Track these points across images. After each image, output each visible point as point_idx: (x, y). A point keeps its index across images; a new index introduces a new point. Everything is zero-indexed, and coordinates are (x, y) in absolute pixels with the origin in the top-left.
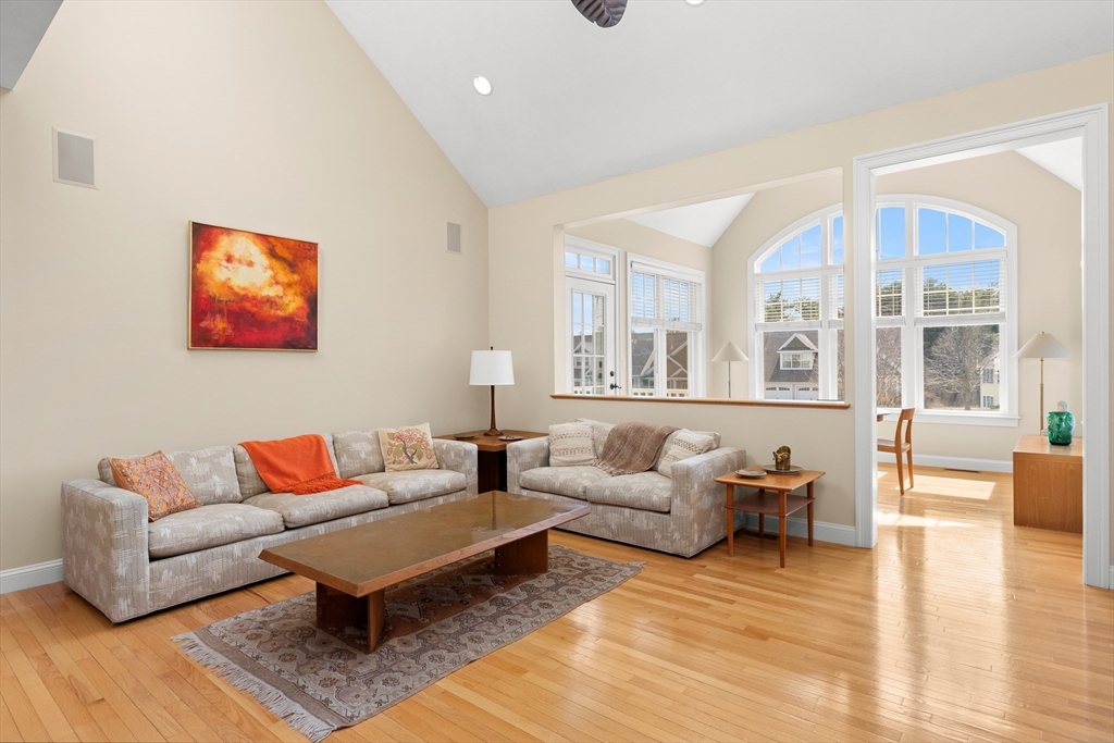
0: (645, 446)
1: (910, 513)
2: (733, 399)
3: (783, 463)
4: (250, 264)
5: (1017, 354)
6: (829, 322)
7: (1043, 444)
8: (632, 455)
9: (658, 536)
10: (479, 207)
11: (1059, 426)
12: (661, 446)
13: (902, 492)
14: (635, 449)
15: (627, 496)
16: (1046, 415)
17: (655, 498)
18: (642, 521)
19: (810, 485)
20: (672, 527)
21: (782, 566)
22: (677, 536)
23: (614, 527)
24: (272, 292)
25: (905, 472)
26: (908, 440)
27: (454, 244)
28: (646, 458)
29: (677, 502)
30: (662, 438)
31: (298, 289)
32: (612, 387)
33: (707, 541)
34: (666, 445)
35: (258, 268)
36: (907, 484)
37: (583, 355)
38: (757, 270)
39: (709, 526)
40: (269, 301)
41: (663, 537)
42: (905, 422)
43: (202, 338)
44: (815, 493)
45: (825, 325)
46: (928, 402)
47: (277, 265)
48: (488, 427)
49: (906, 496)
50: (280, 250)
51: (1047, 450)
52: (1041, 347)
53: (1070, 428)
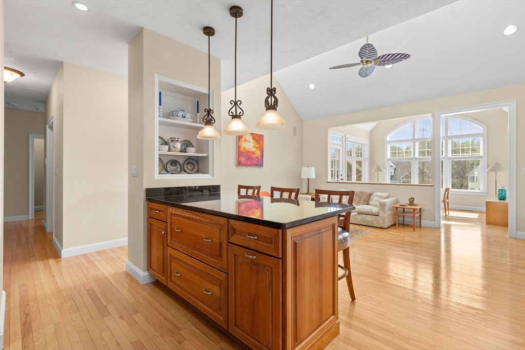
0: (364, 197)
1: (448, 220)
2: (379, 183)
3: (412, 202)
4: (249, 142)
5: (487, 170)
6: (416, 158)
7: (496, 200)
8: (360, 200)
9: (374, 222)
10: (301, 121)
11: (502, 194)
12: (370, 197)
13: (446, 216)
14: (361, 198)
15: (364, 211)
16: (497, 190)
17: (374, 211)
18: (369, 218)
19: (420, 209)
20: (379, 219)
21: (414, 231)
22: (381, 222)
23: (359, 220)
24: (253, 150)
25: (447, 210)
26: (447, 199)
27: (295, 134)
28: (365, 201)
29: (381, 212)
30: (370, 195)
31: (259, 149)
32: (342, 179)
33: (389, 224)
34: (372, 197)
35: (251, 143)
36: (447, 214)
37: (333, 169)
38: (388, 140)
39: (390, 220)
40: (253, 153)
41: (376, 223)
42: (447, 192)
43: (239, 164)
44: (422, 212)
45: (414, 159)
46: (453, 186)
47: (255, 142)
48: (306, 192)
49: (447, 217)
50: (256, 138)
51: (498, 201)
52: (495, 168)
53: (505, 195)
